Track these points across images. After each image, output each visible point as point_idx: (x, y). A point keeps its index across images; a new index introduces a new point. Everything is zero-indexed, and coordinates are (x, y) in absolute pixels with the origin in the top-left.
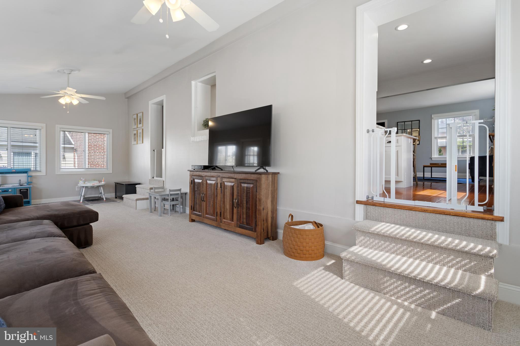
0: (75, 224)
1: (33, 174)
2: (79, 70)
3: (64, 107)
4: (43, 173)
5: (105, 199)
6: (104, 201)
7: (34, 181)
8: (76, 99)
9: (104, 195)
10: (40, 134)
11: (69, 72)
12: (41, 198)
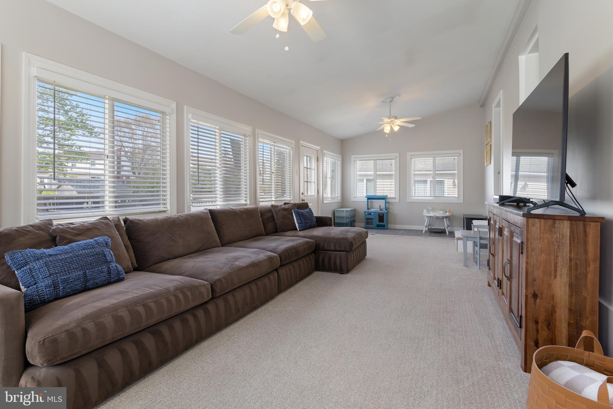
0: (332, 248)
1: (390, 201)
2: (399, 95)
3: (387, 136)
4: (397, 200)
5: (447, 233)
6: (447, 236)
7: (391, 207)
8: (397, 125)
9: (447, 228)
10: (396, 163)
11: (390, 100)
12: (395, 224)
